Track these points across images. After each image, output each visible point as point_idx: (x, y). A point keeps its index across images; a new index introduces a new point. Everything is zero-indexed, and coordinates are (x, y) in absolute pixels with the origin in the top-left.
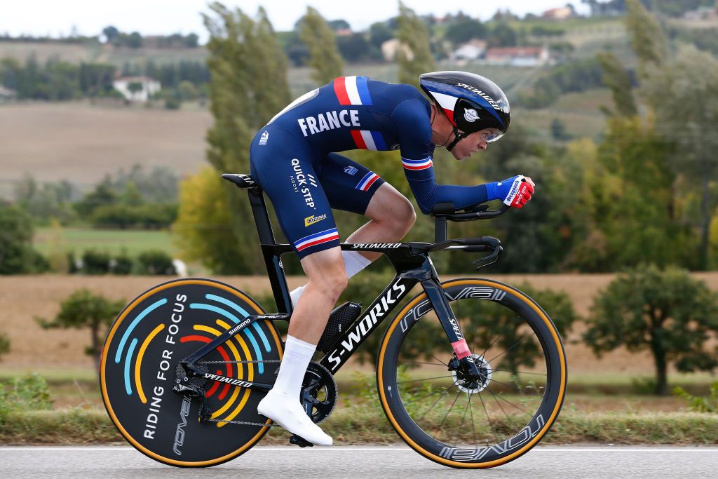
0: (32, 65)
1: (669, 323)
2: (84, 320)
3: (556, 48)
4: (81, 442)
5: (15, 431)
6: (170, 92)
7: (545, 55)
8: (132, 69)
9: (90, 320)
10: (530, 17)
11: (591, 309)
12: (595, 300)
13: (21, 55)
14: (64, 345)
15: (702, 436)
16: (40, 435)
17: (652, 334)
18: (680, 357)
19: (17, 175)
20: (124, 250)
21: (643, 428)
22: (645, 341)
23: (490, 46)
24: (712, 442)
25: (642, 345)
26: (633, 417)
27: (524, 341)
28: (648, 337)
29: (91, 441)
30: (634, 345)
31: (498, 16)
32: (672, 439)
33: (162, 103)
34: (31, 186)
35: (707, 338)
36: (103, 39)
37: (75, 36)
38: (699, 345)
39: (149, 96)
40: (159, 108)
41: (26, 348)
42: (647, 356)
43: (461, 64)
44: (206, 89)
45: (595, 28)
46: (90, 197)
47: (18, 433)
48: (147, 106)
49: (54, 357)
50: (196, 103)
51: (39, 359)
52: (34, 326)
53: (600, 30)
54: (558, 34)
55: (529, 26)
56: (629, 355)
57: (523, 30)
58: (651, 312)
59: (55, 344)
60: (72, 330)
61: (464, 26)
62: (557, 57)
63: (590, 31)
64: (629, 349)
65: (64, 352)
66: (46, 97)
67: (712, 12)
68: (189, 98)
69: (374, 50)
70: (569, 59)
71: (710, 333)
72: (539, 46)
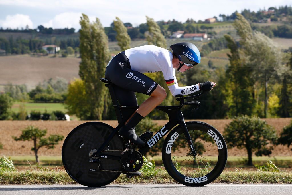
0: (11, 40)
1: (252, 138)
2: (31, 138)
3: (210, 34)
5: (4, 180)
6: (65, 51)
7: (206, 36)
8: (49, 42)
9: (33, 138)
10: (200, 22)
11: (224, 132)
12: (225, 129)
14: (23, 147)
15: (266, 180)
17: (246, 142)
18: (257, 150)
19: (5, 82)
20: (46, 111)
21: (243, 177)
23: (184, 33)
24: (269, 182)
25: (242, 146)
26: (240, 173)
30: (239, 146)
31: (188, 21)
32: (255, 181)
33: (60, 55)
34: (11, 86)
35: (267, 144)
36: (38, 30)
37: (27, 29)
38: (265, 146)
39: (56, 52)
40: (60, 57)
41: (9, 148)
42: (245, 150)
43: (174, 40)
44: (78, 49)
45: (225, 26)
46: (33, 91)
47: (6, 180)
48: (55, 56)
49: (19, 151)
50: (73, 55)
51: (13, 152)
52: (12, 140)
53: (226, 27)
54: (211, 28)
55: (200, 25)
56: (238, 150)
57: (197, 27)
58: (246, 134)
59: (20, 146)
60: (26, 141)
61: (175, 25)
62: (210, 37)
63: (223, 27)
64: (238, 147)
65: (23, 149)
66: (17, 53)
67: (269, 20)
68: (71, 53)
69: (141, 34)
70: (215, 38)
71: (268, 142)
72: (204, 33)
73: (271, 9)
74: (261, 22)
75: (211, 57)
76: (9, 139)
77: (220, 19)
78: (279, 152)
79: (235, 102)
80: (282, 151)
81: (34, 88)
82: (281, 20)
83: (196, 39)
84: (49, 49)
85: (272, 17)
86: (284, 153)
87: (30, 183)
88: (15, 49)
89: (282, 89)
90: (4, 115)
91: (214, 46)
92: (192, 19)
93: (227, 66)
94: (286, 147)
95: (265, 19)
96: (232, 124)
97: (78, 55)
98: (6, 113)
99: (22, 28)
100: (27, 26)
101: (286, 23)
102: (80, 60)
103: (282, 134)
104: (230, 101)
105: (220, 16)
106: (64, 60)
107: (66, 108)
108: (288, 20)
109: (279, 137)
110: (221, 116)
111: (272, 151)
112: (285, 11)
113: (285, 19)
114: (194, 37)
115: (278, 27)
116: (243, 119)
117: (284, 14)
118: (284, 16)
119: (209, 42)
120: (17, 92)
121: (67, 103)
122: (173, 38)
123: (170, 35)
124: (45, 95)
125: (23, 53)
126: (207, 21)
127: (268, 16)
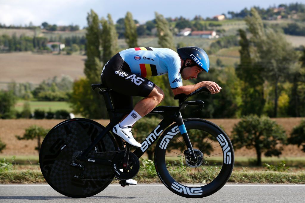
0: (14, 37)
1: (261, 138)
2: (35, 137)
3: (218, 32)
4: (30, 183)
5: (5, 179)
6: (69, 48)
7: (214, 34)
8: (53, 39)
9: (37, 137)
10: (208, 19)
11: (232, 132)
12: (234, 129)
13: (10, 33)
14: (26, 146)
15: (272, 180)
16: (14, 180)
17: (255, 142)
18: (266, 150)
19: (9, 80)
20: (50, 109)
21: (249, 177)
22: (253, 145)
23: (192, 30)
24: (276, 182)
25: (251, 146)
26: (245, 173)
27: (206, 145)
28: (254, 143)
29: (34, 182)
30: (249, 146)
31: (196, 19)
32: (261, 181)
33: (65, 52)
34: (14, 85)
35: (277, 144)
36: (42, 27)
37: (31, 26)
38: (274, 146)
39: (60, 50)
40: (64, 54)
41: (12, 147)
42: (254, 150)
43: (182, 37)
44: (83, 46)
45: (233, 23)
46: (37, 89)
47: (6, 179)
48: (59, 54)
49: (23, 150)
50: (78, 52)
51: (17, 151)
52: (15, 139)
53: (235, 24)
54: (219, 25)
55: (208, 23)
56: (247, 150)
57: (205, 24)
58: (255, 134)
59: (23, 146)
60: (30, 141)
61: (183, 22)
62: (219, 35)
63: (232, 25)
64: (247, 148)
65: (27, 149)
66: (20, 50)
67: (279, 17)
68: (76, 51)
69: (147, 32)
70: (224, 36)
71: (278, 142)
72: (212, 30)
73: (281, 6)
74: (271, 20)
75: (219, 55)
76: (12, 138)
77: (229, 16)
78: (289, 153)
79: (244, 101)
80: (292, 151)
81: (38, 86)
82: (291, 18)
83: (204, 36)
84: (54, 47)
85: (283, 14)
86: (294, 153)
87: (30, 182)
88: (18, 46)
89: (292, 88)
90: (7, 114)
91: (222, 43)
92: (200, 16)
93: (236, 64)
94: (295, 147)
95: (275, 16)
96: (240, 123)
97: (83, 53)
98: (9, 111)
99: (26, 25)
100: (31, 23)
101: (297, 20)
102: (85, 57)
103: (292, 134)
104: (239, 101)
105: (229, 13)
106: (68, 58)
107: (71, 107)
108: (298, 18)
109: (289, 136)
110: (230, 115)
111: (282, 152)
112: (295, 8)
113: (295, 17)
114: (202, 35)
115: (288, 25)
116: (252, 118)
117: (294, 12)
118: (294, 13)
119: (217, 40)
120: (20, 91)
121: (72, 102)
122: (180, 35)
123: (178, 33)
124: (49, 93)
125: (26, 50)
126: (216, 19)
127: (278, 13)
